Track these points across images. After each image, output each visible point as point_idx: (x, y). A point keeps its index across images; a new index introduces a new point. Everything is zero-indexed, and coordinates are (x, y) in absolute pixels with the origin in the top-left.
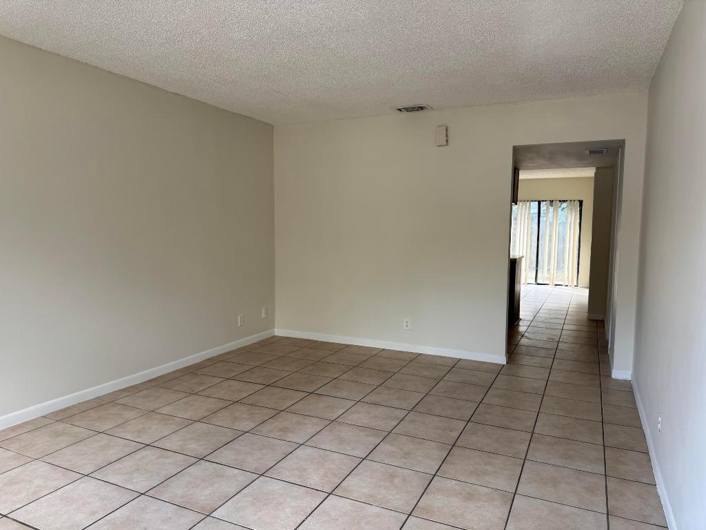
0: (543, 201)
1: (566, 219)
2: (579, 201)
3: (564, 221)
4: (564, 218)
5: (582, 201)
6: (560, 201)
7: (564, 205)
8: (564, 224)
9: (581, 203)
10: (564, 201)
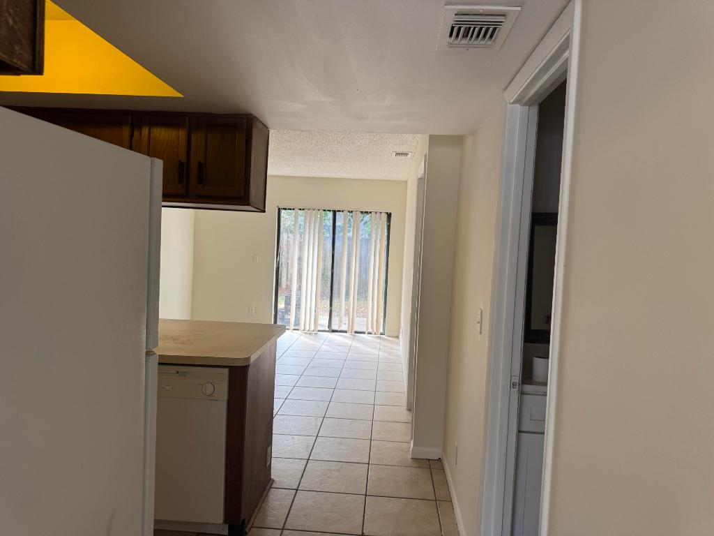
0: (339, 211)
1: (370, 235)
2: (387, 213)
3: (367, 237)
4: (367, 235)
5: (390, 214)
6: (362, 212)
7: (367, 217)
8: (368, 241)
9: (389, 215)
10: (366, 212)
